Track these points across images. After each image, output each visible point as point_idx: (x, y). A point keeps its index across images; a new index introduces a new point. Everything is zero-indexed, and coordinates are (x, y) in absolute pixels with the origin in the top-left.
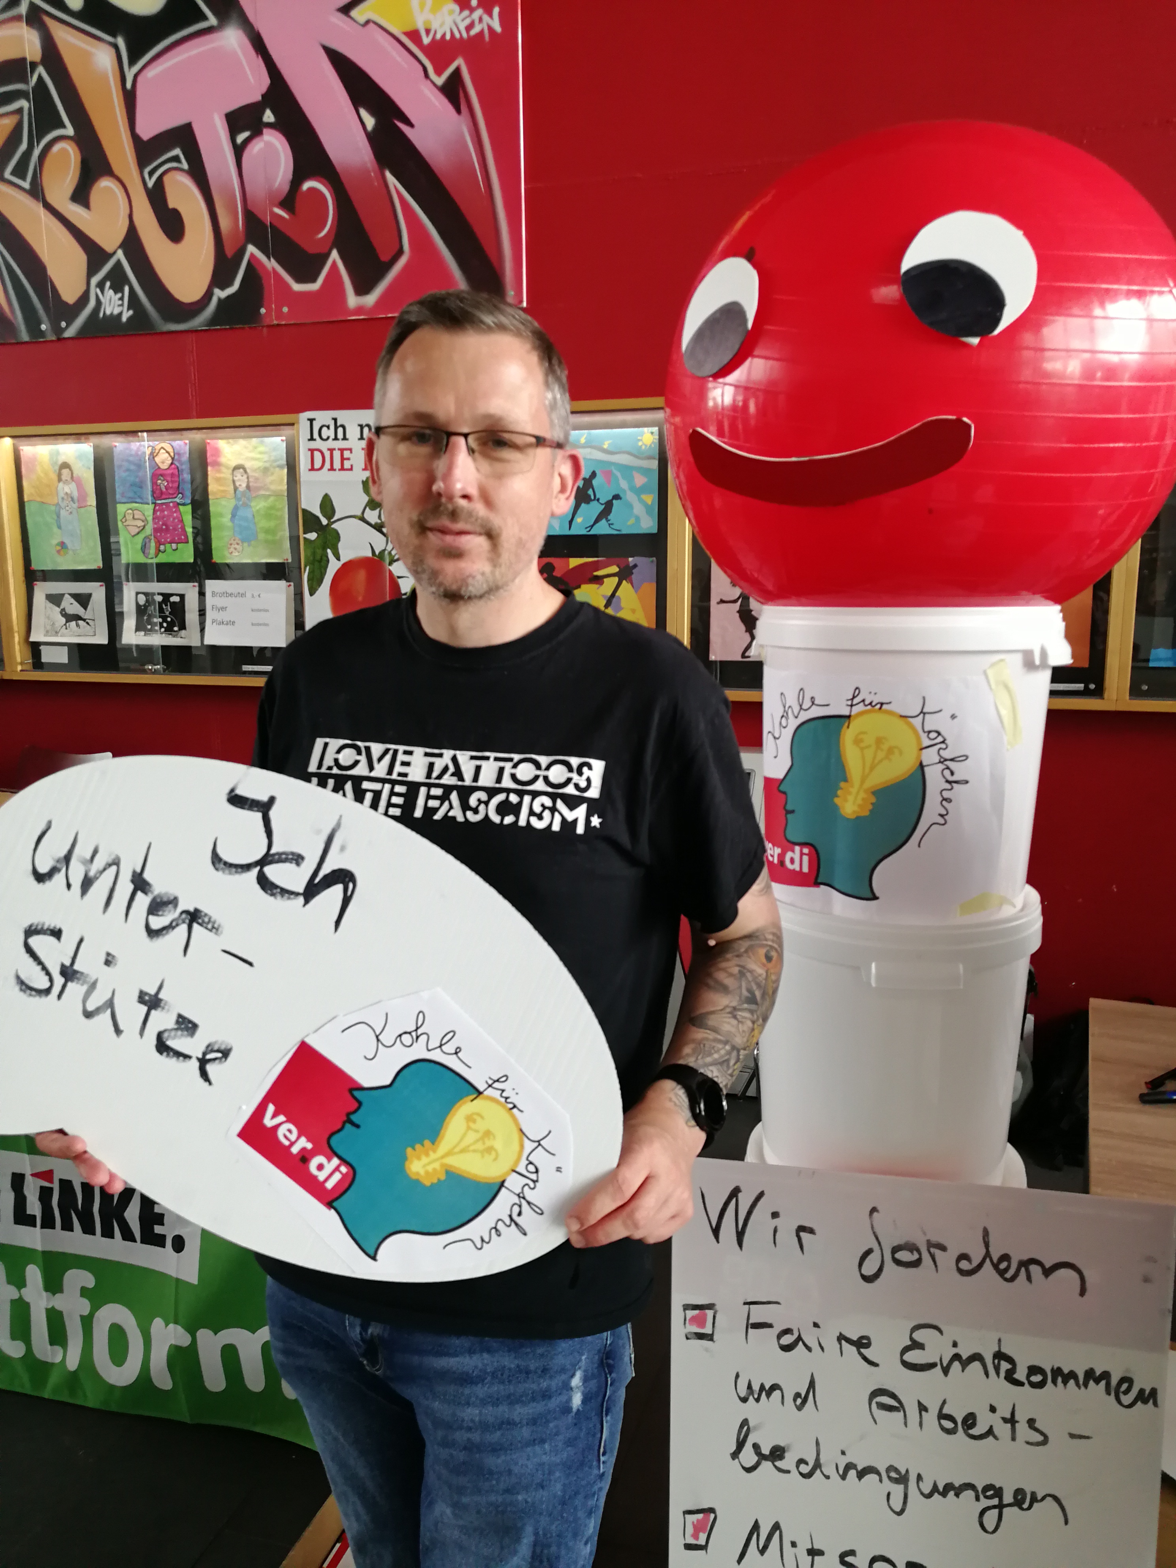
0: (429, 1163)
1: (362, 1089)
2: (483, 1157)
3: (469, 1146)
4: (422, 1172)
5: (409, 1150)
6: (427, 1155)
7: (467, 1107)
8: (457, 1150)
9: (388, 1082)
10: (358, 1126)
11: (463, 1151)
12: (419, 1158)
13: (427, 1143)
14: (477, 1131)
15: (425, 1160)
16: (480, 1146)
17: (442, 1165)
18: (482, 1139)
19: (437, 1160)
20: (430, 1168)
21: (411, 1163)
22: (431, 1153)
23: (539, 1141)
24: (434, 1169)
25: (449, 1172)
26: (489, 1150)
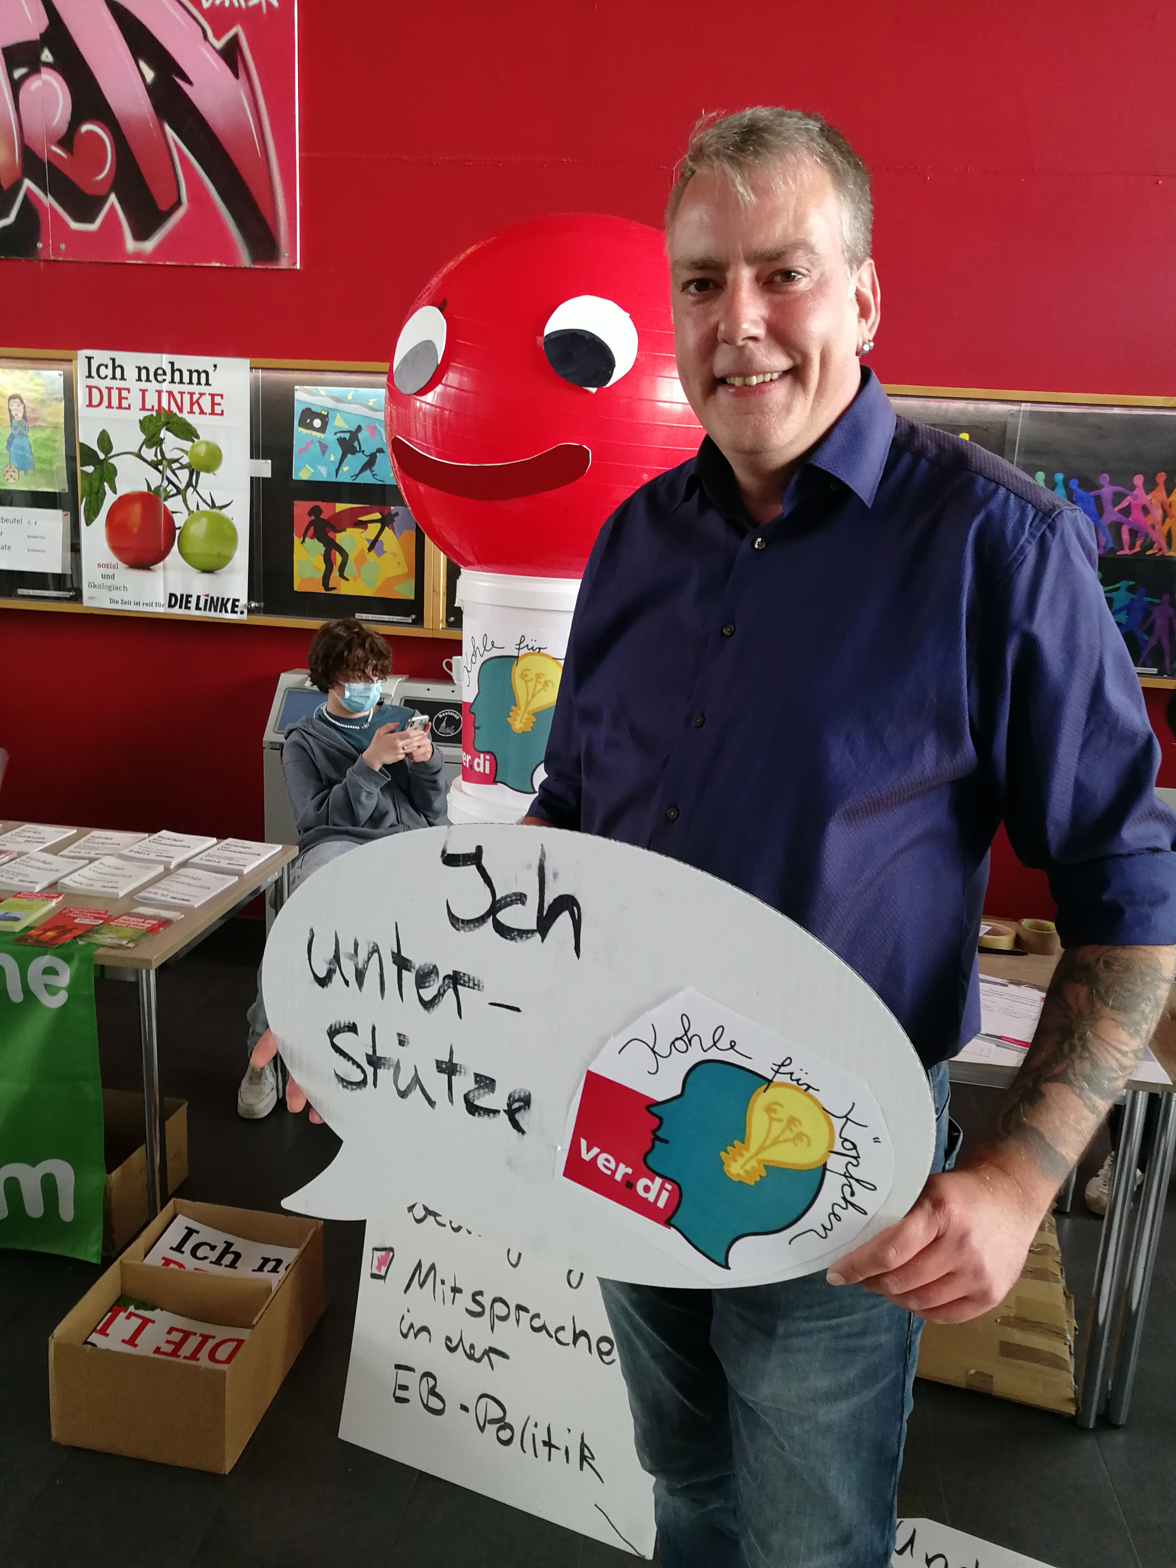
0: (746, 1163)
1: (657, 1104)
2: (796, 1145)
3: (778, 1137)
4: (742, 1173)
5: (722, 1154)
6: (742, 1155)
7: (762, 1100)
8: (768, 1143)
9: (679, 1092)
10: (666, 1142)
11: (775, 1143)
12: (735, 1161)
13: (737, 1143)
14: (780, 1120)
15: (741, 1161)
16: (788, 1135)
17: (759, 1162)
18: (788, 1127)
19: (751, 1158)
20: (748, 1167)
21: (729, 1166)
22: (744, 1152)
23: (846, 1116)
24: (753, 1167)
25: (766, 1167)
26: (800, 1136)
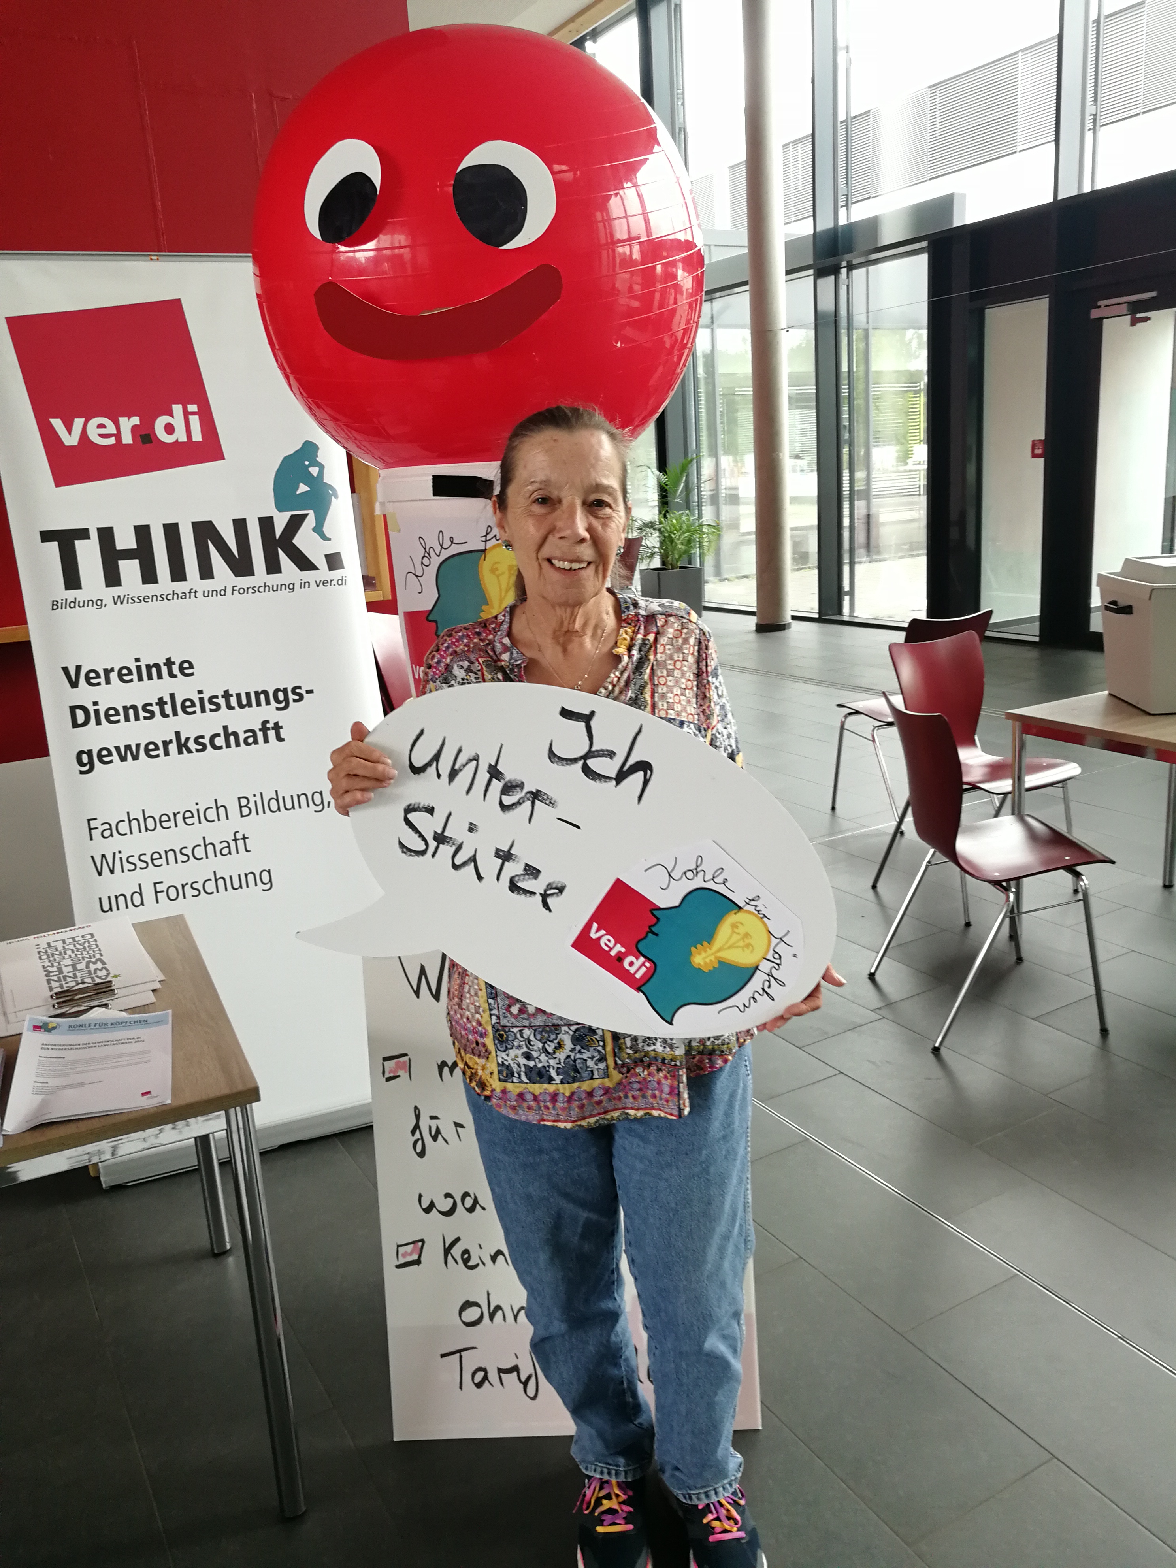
0: (707, 957)
1: (660, 909)
2: (743, 950)
3: (734, 944)
4: (702, 963)
5: (693, 949)
6: (705, 951)
7: (733, 918)
8: (726, 947)
9: (677, 904)
10: (656, 935)
11: (730, 948)
12: (700, 954)
13: (705, 943)
14: (738, 934)
15: (704, 955)
16: (741, 944)
17: (716, 958)
18: (743, 939)
19: (712, 954)
20: (707, 960)
21: (695, 957)
22: (708, 950)
23: (781, 939)
24: (711, 960)
25: (720, 962)
26: (748, 946)
